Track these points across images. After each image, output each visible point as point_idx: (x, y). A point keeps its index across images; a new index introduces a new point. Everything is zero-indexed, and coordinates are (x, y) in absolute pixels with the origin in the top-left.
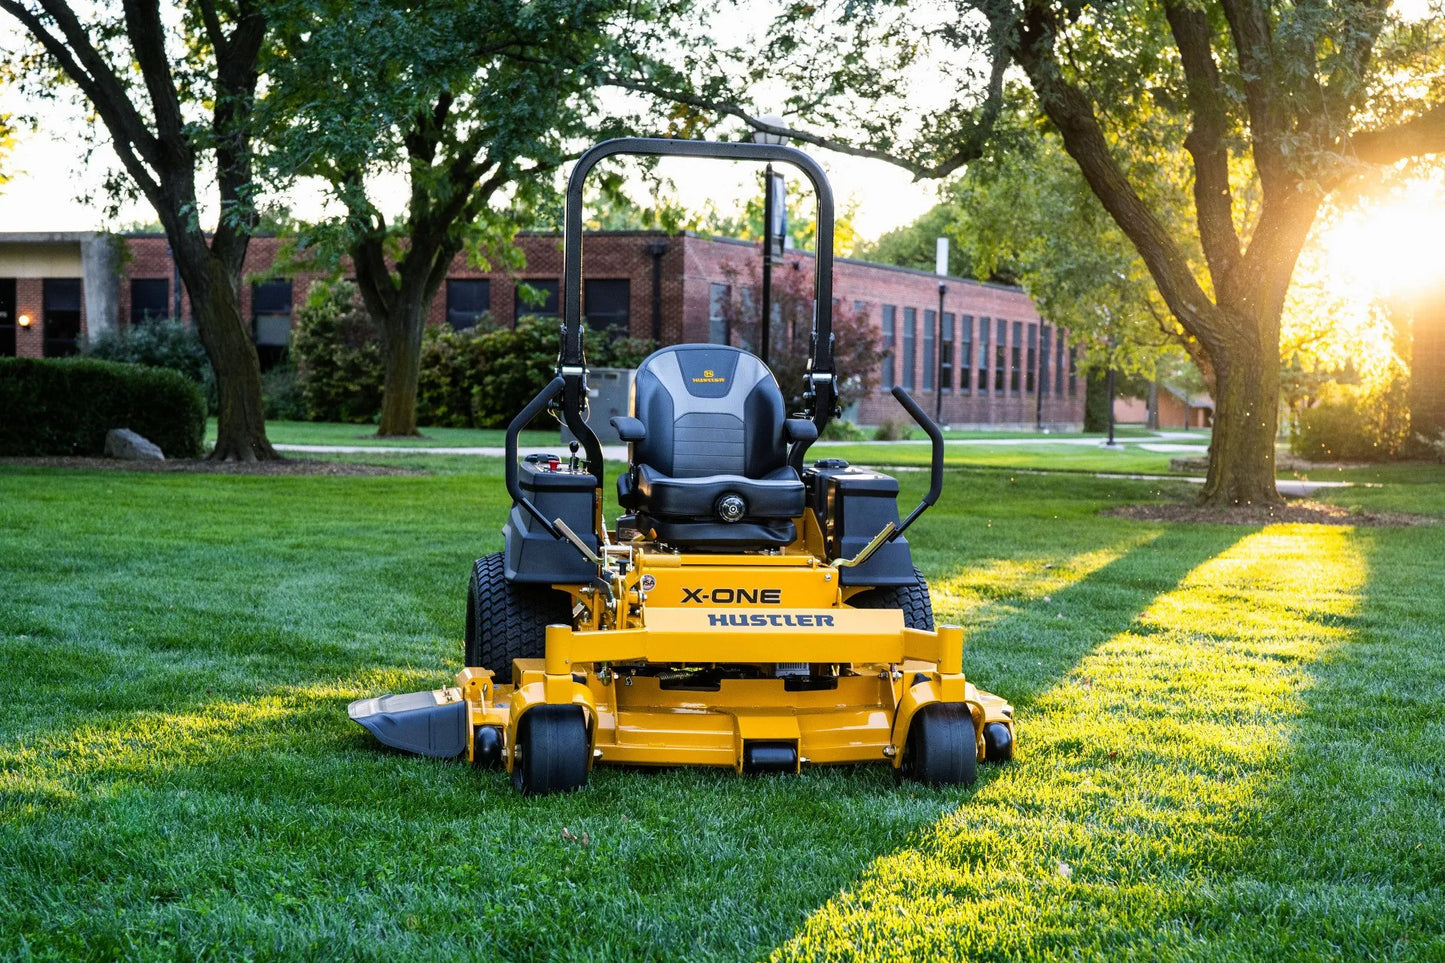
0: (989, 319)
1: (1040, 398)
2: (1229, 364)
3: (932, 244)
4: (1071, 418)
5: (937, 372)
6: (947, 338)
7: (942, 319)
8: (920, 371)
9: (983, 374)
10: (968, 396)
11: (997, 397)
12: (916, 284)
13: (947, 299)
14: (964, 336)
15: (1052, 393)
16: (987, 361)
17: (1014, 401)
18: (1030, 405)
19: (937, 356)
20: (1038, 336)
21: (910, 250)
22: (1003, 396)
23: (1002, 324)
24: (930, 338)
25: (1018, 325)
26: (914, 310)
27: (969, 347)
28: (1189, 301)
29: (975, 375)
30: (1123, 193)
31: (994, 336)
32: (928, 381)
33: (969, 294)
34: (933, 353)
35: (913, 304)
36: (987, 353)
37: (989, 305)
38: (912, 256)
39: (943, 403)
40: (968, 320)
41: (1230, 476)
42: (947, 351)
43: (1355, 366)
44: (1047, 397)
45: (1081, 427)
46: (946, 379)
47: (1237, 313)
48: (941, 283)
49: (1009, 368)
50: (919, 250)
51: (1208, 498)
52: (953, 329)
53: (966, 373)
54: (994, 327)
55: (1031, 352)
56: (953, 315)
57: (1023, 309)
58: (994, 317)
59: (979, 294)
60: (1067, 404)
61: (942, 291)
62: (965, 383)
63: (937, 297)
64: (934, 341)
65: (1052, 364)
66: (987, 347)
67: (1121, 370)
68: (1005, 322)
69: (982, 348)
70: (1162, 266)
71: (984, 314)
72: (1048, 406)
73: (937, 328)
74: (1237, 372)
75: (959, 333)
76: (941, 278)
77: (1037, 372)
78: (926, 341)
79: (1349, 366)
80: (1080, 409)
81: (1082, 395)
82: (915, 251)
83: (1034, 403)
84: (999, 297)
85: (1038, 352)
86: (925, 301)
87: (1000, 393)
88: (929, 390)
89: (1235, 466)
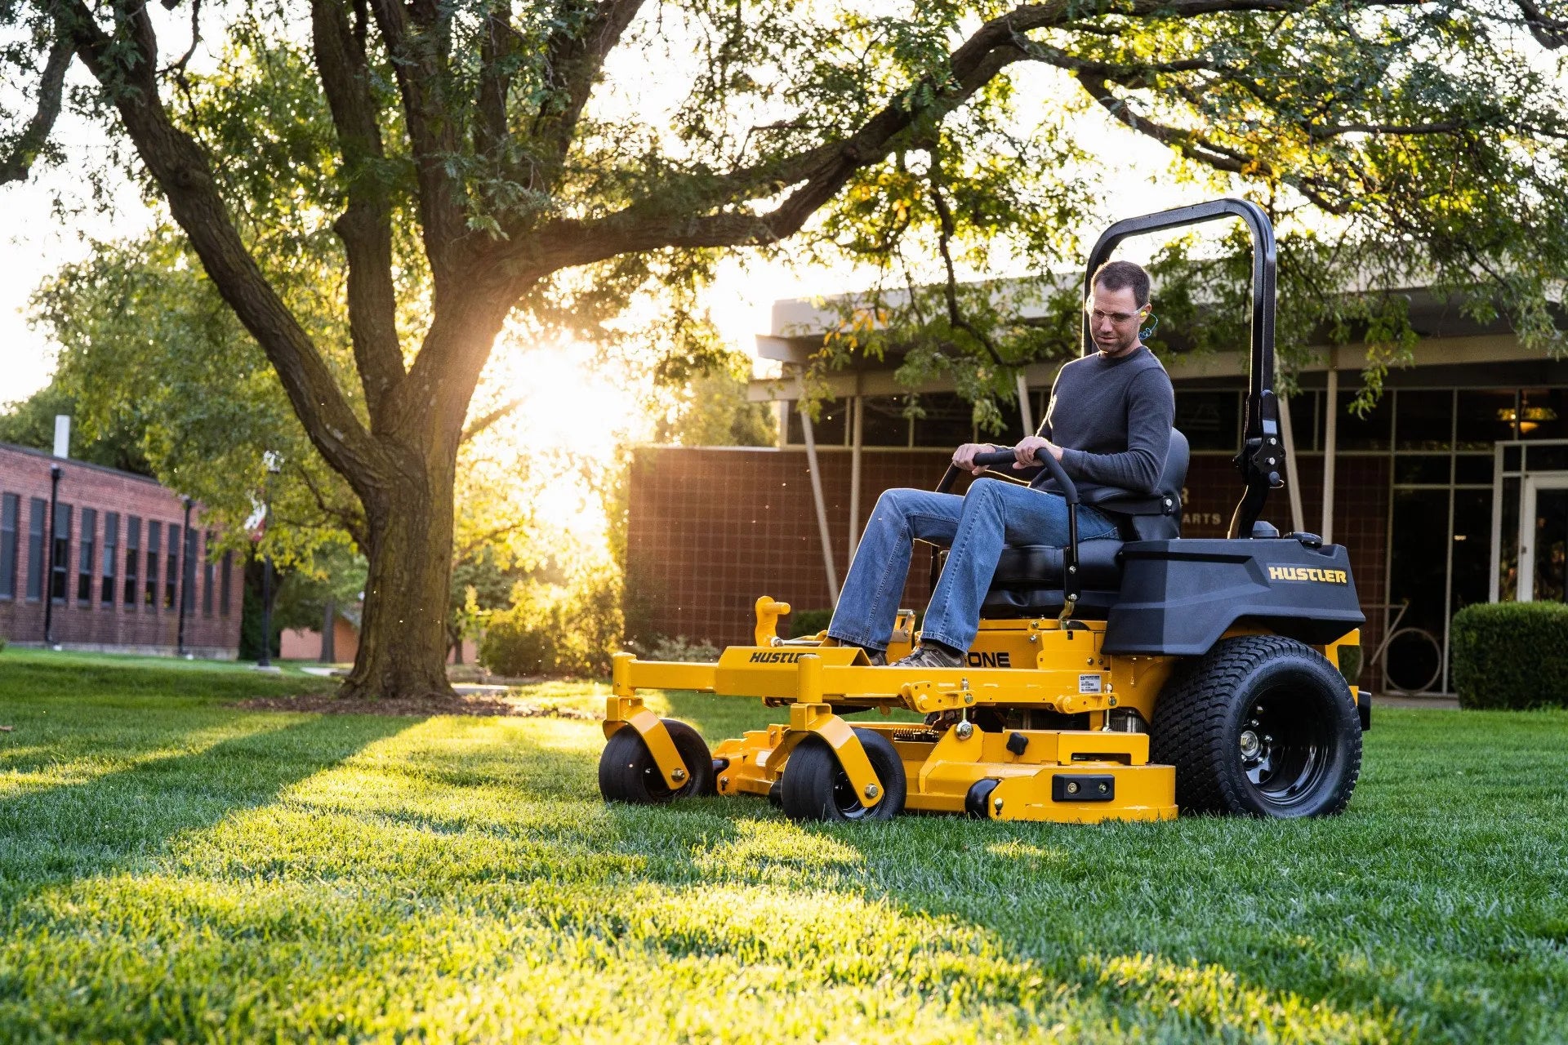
0: (117, 515)
1: (182, 616)
2: (387, 512)
3: (49, 423)
4: (223, 644)
5: (46, 576)
6: (61, 535)
7: (55, 511)
8: (23, 574)
9: (109, 583)
10: (89, 608)
11: (127, 612)
12: (20, 464)
13: (63, 486)
14: (83, 534)
15: (198, 611)
16: (114, 566)
17: (149, 618)
18: (168, 625)
19: (47, 557)
20: (182, 541)
21: (21, 431)
22: (134, 611)
23: (135, 523)
24: (38, 533)
25: (155, 525)
26: (18, 498)
27: (90, 548)
28: (334, 426)
29: (98, 583)
30: (247, 277)
31: (123, 536)
32: (35, 588)
33: (92, 482)
34: (42, 553)
35: (16, 490)
36: (114, 557)
37: (117, 497)
38: (22, 437)
39: (54, 615)
40: (90, 515)
41: (386, 658)
42: (60, 551)
43: (560, 565)
44: (192, 615)
45: (235, 654)
46: (58, 587)
47: (398, 445)
48: (55, 466)
49: (143, 577)
50: (33, 432)
51: (356, 687)
52: (70, 524)
53: (85, 582)
54: (124, 525)
55: (172, 559)
56: (71, 507)
57: (163, 506)
58: (124, 512)
59: (105, 483)
60: (217, 625)
61: (56, 476)
62: (85, 591)
63: (49, 483)
64: (44, 537)
65: (199, 575)
66: (114, 548)
67: (270, 561)
68: (139, 520)
69: (108, 553)
70: (300, 378)
71: (112, 509)
72: (192, 626)
73: (48, 522)
74: (396, 523)
75: (77, 530)
76: (58, 460)
77: (179, 583)
78: (32, 537)
79: (552, 565)
80: (234, 631)
81: (236, 614)
82: (29, 432)
83: (175, 621)
84: (131, 489)
85: (181, 560)
86: (32, 486)
87: (130, 607)
88: (35, 599)
89: (393, 645)
